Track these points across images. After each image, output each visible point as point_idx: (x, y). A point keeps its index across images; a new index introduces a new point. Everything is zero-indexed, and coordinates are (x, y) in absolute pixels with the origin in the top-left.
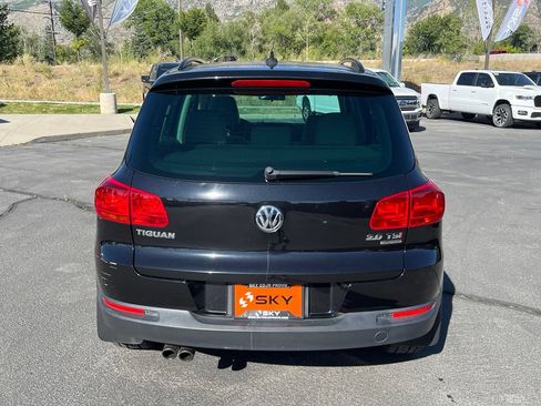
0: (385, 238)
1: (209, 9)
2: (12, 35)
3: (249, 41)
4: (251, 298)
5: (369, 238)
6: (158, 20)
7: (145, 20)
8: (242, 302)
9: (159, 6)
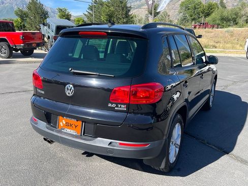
0: (117, 106)
1: (222, 2)
2: (132, 18)
3: (240, 18)
4: (64, 122)
5: (110, 105)
6: (195, 9)
7: (189, 9)
8: (61, 124)
9: (197, 2)
